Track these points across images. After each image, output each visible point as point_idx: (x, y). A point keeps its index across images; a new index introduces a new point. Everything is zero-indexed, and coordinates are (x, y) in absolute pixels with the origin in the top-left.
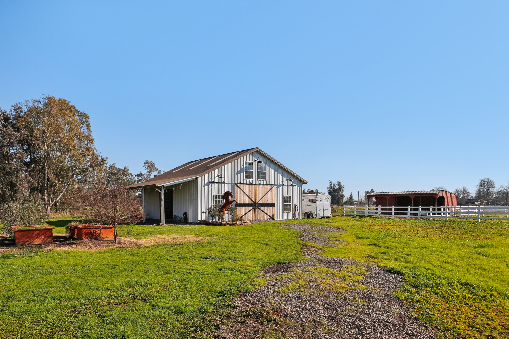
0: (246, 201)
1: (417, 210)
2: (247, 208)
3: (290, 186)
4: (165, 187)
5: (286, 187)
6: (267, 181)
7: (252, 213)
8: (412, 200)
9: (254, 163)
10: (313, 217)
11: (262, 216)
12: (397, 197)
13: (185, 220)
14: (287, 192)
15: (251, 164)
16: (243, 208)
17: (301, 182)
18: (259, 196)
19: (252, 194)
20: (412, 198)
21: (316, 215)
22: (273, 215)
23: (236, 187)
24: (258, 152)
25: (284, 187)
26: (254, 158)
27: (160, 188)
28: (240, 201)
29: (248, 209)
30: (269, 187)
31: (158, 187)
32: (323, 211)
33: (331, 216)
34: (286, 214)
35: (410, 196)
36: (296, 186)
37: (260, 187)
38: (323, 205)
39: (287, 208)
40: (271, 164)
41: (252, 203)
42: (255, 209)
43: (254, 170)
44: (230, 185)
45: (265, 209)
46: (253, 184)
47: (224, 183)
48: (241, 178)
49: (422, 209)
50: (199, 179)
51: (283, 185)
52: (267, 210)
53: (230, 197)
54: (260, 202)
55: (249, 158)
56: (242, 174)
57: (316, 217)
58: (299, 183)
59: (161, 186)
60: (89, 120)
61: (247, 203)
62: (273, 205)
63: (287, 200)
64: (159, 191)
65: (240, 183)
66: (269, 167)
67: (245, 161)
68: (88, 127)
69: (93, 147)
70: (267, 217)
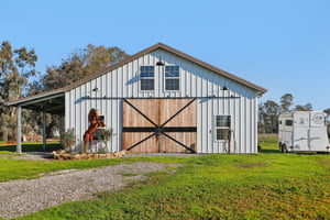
0: (143, 123)
2: (144, 133)
3: (228, 98)
5: (220, 101)
6: (182, 92)
7: (152, 140)
9: (156, 67)
11: (170, 146)
14: (221, 108)
16: (137, 134)
17: (255, 91)
18: (166, 116)
19: (152, 113)
21: (292, 147)
22: (193, 145)
23: (125, 103)
25: (215, 101)
26: (156, 60)
28: (131, 123)
29: (144, 135)
30: (184, 102)
32: (310, 142)
34: (221, 144)
36: (242, 98)
37: (167, 103)
38: (309, 131)
39: (222, 135)
40: (190, 65)
41: (153, 126)
42: (157, 136)
43: (156, 78)
44: (114, 101)
45: (176, 135)
46: (154, 98)
47: (105, 98)
48: (135, 90)
50: (67, 95)
51: (214, 97)
52: (182, 137)
54: (168, 125)
55: (148, 60)
56: (135, 84)
57: (293, 151)
58: (249, 92)
61: (143, 126)
62: (194, 130)
63: (223, 121)
65: (132, 98)
66: (186, 70)
67: (141, 64)
70: (181, 149)
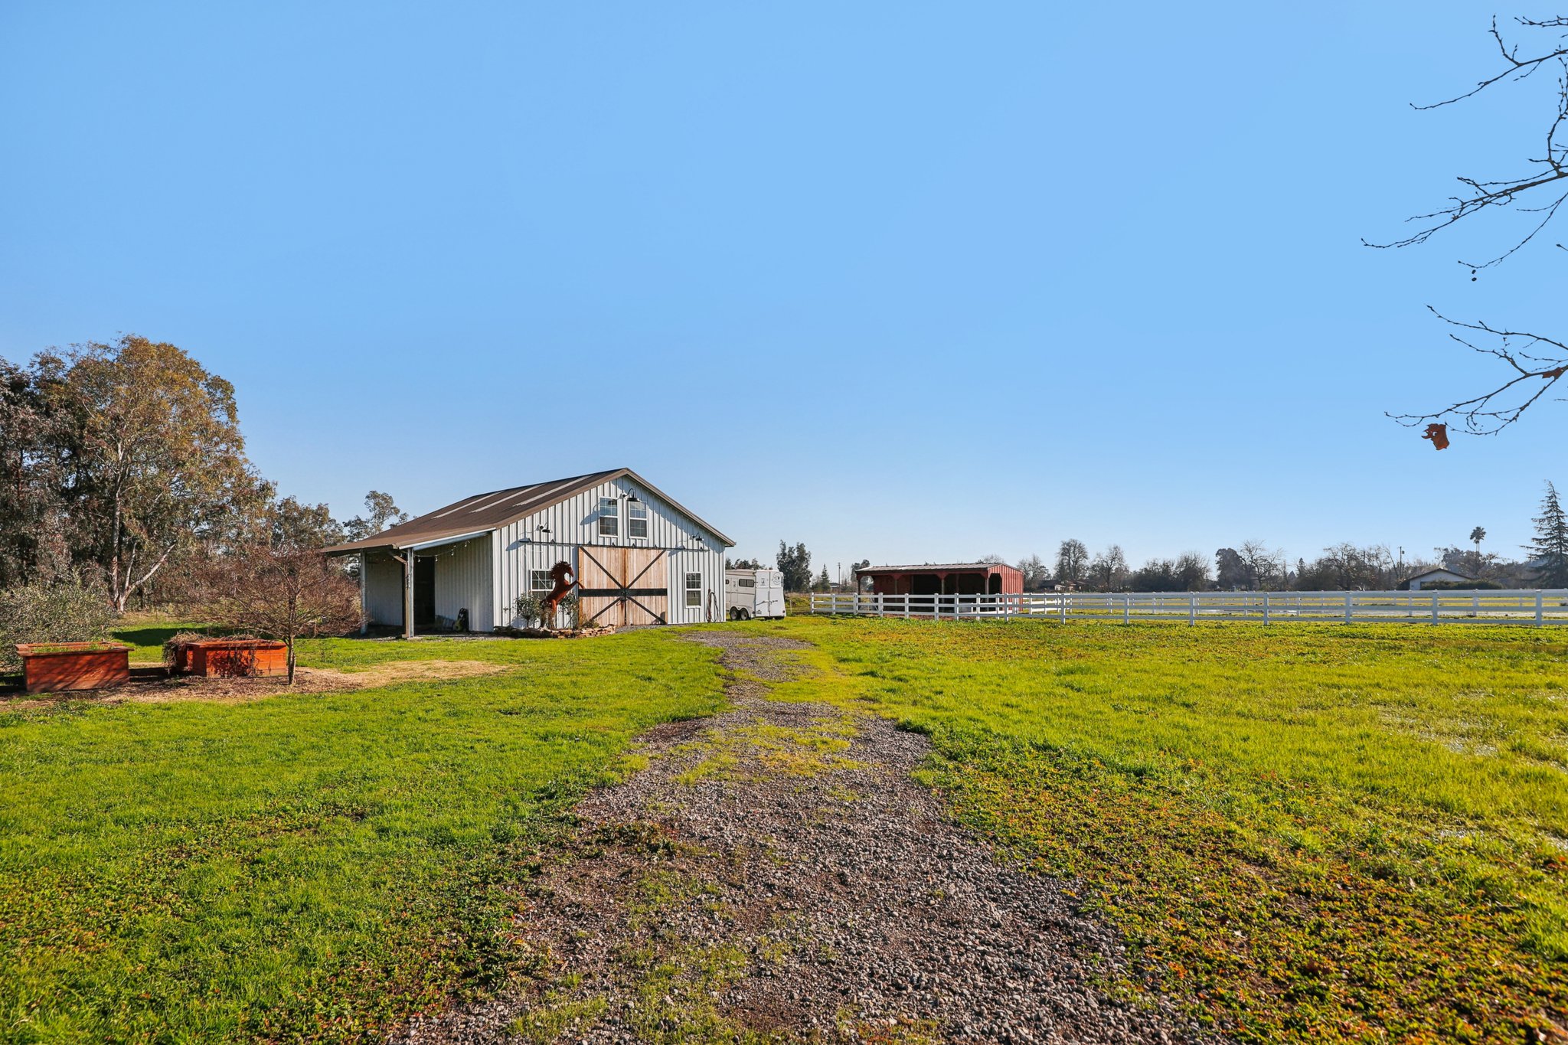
0: (605, 583)
1: (952, 601)
2: (606, 598)
3: (698, 550)
4: (416, 552)
5: (691, 553)
6: (650, 540)
7: (615, 610)
8: (943, 581)
9: (619, 502)
10: (749, 618)
11: (639, 616)
12: (915, 576)
13: (462, 627)
14: (691, 563)
15: (614, 502)
16: (597, 599)
17: (721, 542)
18: (633, 572)
19: (616, 570)
20: (943, 576)
21: (754, 613)
22: (663, 614)
23: (581, 552)
24: (628, 479)
25: (685, 553)
26: (620, 491)
27: (404, 554)
28: (589, 583)
29: (607, 600)
30: (654, 554)
31: (398, 552)
32: (769, 605)
33: (785, 615)
34: (691, 611)
35: (939, 575)
36: (711, 552)
37: (633, 554)
38: (769, 593)
39: (693, 598)
40: (657, 504)
41: (617, 587)
42: (623, 601)
43: (619, 517)
44: (566, 549)
45: (644, 600)
46: (617, 547)
47: (554, 543)
48: (591, 533)
49: (961, 600)
50: (496, 534)
51: (683, 549)
52: (650, 603)
53: (567, 576)
54: (635, 586)
55: (609, 490)
56: (594, 524)
57: (755, 617)
58: (717, 545)
59: (406, 550)
60: (233, 396)
61: (605, 587)
62: (663, 592)
63: (693, 581)
64: (402, 561)
65: (590, 545)
66: (653, 509)
67: (600, 496)
68: (231, 410)
69: (240, 457)
70: (650, 619)
